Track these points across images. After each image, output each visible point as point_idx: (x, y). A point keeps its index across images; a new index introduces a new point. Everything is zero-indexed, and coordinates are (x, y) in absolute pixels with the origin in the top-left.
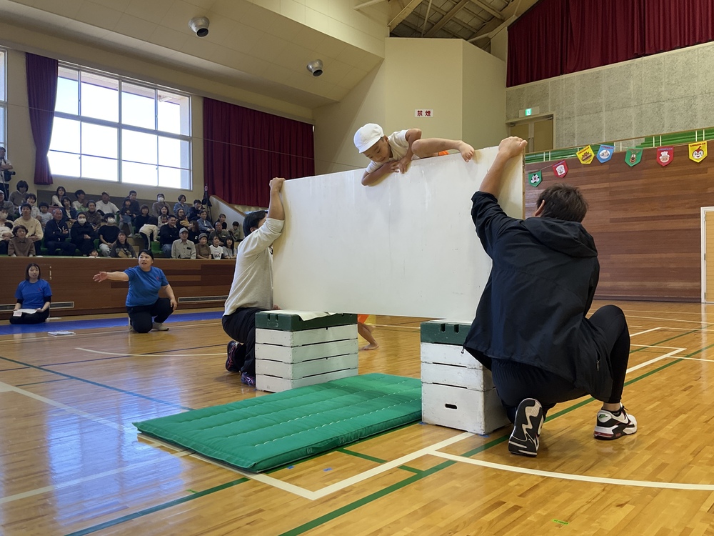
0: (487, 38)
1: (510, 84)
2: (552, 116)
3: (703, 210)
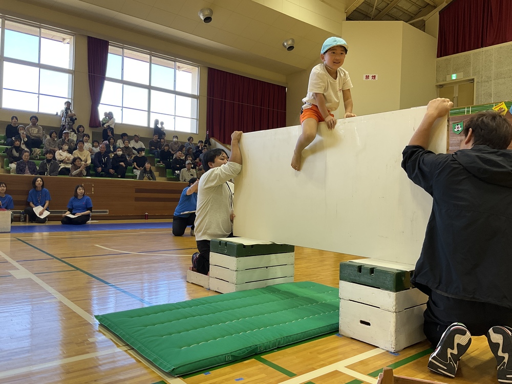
0: (422, 20)
1: (439, 55)
2: (473, 80)
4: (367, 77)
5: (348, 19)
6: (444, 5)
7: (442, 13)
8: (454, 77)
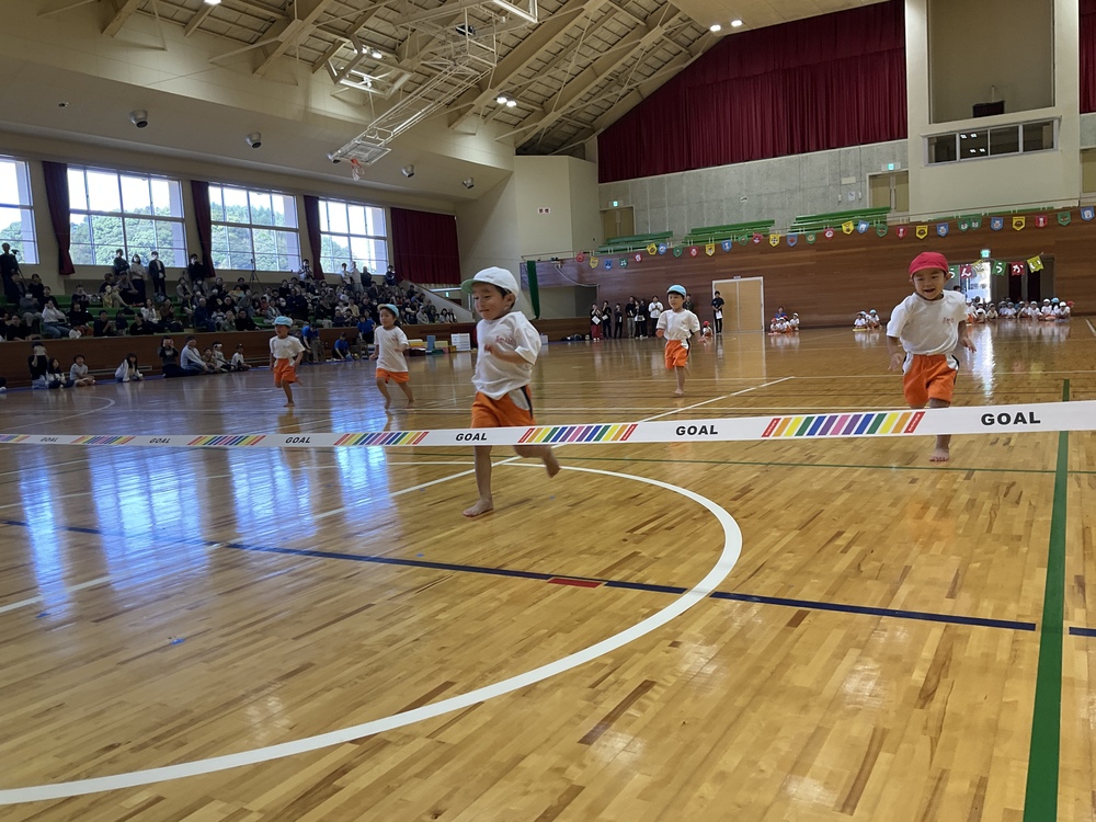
0: (582, 143)
1: (602, 180)
2: (632, 208)
3: (714, 282)
4: (541, 211)
5: (518, 153)
6: (602, 130)
7: (599, 137)
8: (616, 204)
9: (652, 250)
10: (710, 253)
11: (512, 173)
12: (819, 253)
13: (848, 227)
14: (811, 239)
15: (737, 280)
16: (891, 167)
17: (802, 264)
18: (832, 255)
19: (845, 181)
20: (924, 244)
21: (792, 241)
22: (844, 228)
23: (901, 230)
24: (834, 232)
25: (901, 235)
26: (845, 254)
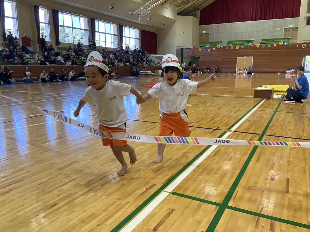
0: (195, 13)
1: (200, 25)
2: (209, 33)
3: (237, 57)
4: (184, 33)
5: (178, 15)
6: (202, 9)
7: (200, 11)
8: (204, 32)
9: (219, 47)
10: (237, 48)
11: (176, 21)
12: (271, 50)
13: (281, 43)
14: (269, 46)
15: (245, 57)
16: (291, 26)
17: (265, 53)
18: (275, 51)
19: (276, 29)
20: (304, 50)
21: (263, 46)
22: (280, 43)
23: (298, 45)
24: (277, 45)
25: (297, 47)
26: (279, 51)
